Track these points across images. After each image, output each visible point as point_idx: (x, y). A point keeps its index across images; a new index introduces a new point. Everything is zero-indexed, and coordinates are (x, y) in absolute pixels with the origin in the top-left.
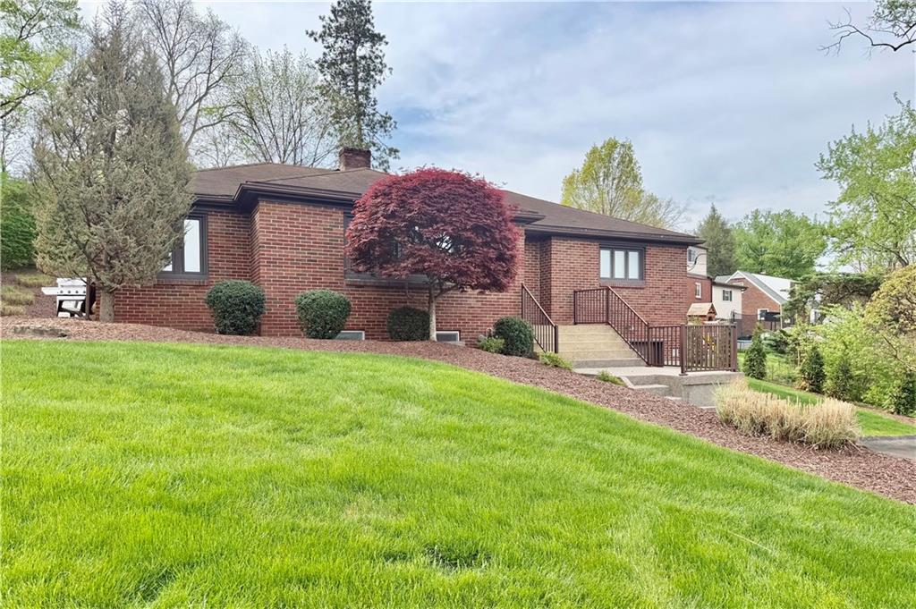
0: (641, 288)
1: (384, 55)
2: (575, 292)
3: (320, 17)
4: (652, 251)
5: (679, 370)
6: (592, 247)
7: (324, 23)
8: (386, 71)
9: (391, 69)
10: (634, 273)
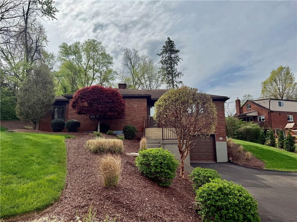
1: (179, 55)
3: (161, 50)
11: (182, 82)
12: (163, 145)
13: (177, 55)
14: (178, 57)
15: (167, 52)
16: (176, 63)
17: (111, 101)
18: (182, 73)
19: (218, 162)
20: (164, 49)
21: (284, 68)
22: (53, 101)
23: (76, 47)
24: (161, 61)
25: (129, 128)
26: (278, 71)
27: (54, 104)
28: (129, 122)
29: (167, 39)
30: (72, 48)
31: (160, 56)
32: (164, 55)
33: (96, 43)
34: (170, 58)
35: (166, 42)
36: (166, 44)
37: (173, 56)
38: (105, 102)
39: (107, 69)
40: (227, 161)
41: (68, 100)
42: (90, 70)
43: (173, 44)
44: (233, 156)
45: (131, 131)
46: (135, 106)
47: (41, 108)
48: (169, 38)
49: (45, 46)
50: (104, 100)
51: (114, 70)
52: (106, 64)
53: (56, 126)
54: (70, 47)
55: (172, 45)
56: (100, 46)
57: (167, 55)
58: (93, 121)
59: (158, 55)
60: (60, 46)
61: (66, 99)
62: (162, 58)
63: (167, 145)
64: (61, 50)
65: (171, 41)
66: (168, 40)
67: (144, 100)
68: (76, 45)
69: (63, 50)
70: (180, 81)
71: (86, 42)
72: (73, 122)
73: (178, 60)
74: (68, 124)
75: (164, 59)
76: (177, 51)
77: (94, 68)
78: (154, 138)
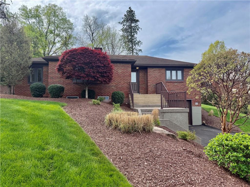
0: (182, 82)
1: (138, 25)
2: (156, 84)
3: (122, 18)
4: (186, 70)
5: (161, 108)
6: (163, 70)
7: (123, 19)
8: (140, 30)
9: (141, 29)
10: (180, 77)
11: (141, 50)
12: (163, 114)
13: (137, 25)
14: (137, 27)
15: (127, 21)
16: (136, 32)
17: (102, 65)
18: (141, 42)
19: (193, 125)
20: (125, 17)
21: (220, 42)
22: (30, 63)
23: (37, 10)
24: (122, 29)
25: (119, 94)
26: (215, 44)
27: (31, 66)
28: (113, 87)
29: (129, 8)
30: (33, 12)
31: (121, 24)
32: (125, 23)
33: (57, 8)
34: (130, 27)
35: (127, 11)
36: (127, 13)
37: (133, 25)
38: (97, 66)
39: (67, 34)
40: (201, 124)
41: (46, 62)
42: (50, 35)
43: (134, 14)
44: (205, 119)
45: (121, 97)
46: (120, 71)
47: (18, 70)
48: (130, 8)
49: (9, 4)
50: (96, 64)
51: (74, 36)
52: (66, 29)
53: (37, 91)
54: (30, 10)
55: (132, 15)
56: (61, 11)
57: (128, 24)
58: (79, 85)
59: (119, 23)
60: (19, 8)
61: (45, 61)
62: (123, 26)
63: (166, 113)
64: (21, 13)
65: (132, 11)
66: (129, 10)
67: (128, 65)
68: (37, 8)
69: (23, 13)
70: (139, 49)
71: (47, 7)
72: (57, 87)
73: (138, 29)
74: (52, 89)
75: (125, 27)
76: (137, 21)
77: (54, 32)
78: (142, 104)
